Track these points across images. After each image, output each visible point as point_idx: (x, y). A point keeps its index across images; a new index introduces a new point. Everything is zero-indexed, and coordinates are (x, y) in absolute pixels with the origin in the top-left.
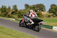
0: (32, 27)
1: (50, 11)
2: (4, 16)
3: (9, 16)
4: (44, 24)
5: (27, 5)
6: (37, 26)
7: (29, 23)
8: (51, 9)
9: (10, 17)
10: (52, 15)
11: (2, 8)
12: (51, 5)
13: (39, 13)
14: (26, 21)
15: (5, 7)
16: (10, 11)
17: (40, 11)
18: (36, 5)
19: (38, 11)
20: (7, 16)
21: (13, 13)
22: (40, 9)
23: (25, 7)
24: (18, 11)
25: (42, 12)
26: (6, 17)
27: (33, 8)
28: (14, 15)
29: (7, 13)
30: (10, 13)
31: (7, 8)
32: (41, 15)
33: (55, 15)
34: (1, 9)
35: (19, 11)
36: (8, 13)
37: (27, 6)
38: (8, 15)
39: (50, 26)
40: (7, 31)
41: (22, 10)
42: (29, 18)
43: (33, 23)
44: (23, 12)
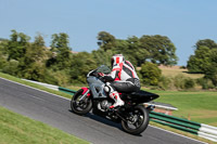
0: (117, 119)
1: (192, 66)
2: (16, 73)
3: (35, 72)
4: (167, 113)
5: (108, 35)
6: (134, 114)
7: (106, 103)
8: (197, 56)
9: (38, 75)
10: (199, 81)
11: (10, 43)
12: (200, 44)
13: (150, 68)
14: (96, 95)
15: (22, 39)
16: (40, 54)
17: (153, 62)
18: (141, 40)
19: (148, 60)
20: (27, 75)
21: (51, 62)
22: (156, 56)
23: (99, 43)
24: (71, 56)
25: (162, 67)
26: (23, 76)
27: (130, 48)
28: (55, 70)
29: (29, 62)
30: (40, 63)
31: (32, 41)
32: (158, 77)
33: (210, 83)
34: (6, 43)
35: (74, 57)
36: (32, 61)
37: (106, 40)
38: (31, 70)
39: (189, 120)
40: (26, 130)
41: (85, 53)
42: (108, 84)
43: (120, 102)
44: (89, 63)
